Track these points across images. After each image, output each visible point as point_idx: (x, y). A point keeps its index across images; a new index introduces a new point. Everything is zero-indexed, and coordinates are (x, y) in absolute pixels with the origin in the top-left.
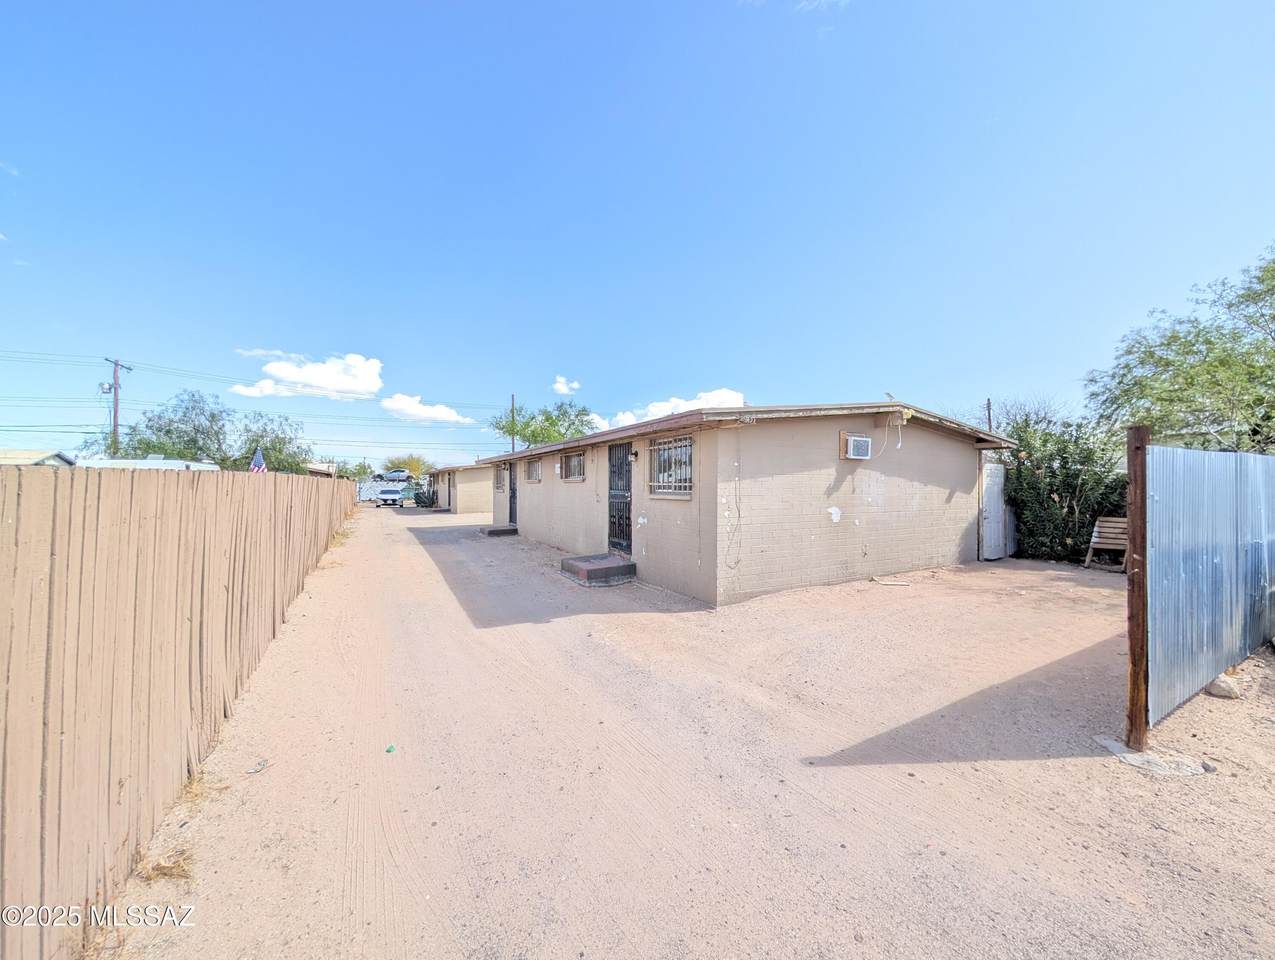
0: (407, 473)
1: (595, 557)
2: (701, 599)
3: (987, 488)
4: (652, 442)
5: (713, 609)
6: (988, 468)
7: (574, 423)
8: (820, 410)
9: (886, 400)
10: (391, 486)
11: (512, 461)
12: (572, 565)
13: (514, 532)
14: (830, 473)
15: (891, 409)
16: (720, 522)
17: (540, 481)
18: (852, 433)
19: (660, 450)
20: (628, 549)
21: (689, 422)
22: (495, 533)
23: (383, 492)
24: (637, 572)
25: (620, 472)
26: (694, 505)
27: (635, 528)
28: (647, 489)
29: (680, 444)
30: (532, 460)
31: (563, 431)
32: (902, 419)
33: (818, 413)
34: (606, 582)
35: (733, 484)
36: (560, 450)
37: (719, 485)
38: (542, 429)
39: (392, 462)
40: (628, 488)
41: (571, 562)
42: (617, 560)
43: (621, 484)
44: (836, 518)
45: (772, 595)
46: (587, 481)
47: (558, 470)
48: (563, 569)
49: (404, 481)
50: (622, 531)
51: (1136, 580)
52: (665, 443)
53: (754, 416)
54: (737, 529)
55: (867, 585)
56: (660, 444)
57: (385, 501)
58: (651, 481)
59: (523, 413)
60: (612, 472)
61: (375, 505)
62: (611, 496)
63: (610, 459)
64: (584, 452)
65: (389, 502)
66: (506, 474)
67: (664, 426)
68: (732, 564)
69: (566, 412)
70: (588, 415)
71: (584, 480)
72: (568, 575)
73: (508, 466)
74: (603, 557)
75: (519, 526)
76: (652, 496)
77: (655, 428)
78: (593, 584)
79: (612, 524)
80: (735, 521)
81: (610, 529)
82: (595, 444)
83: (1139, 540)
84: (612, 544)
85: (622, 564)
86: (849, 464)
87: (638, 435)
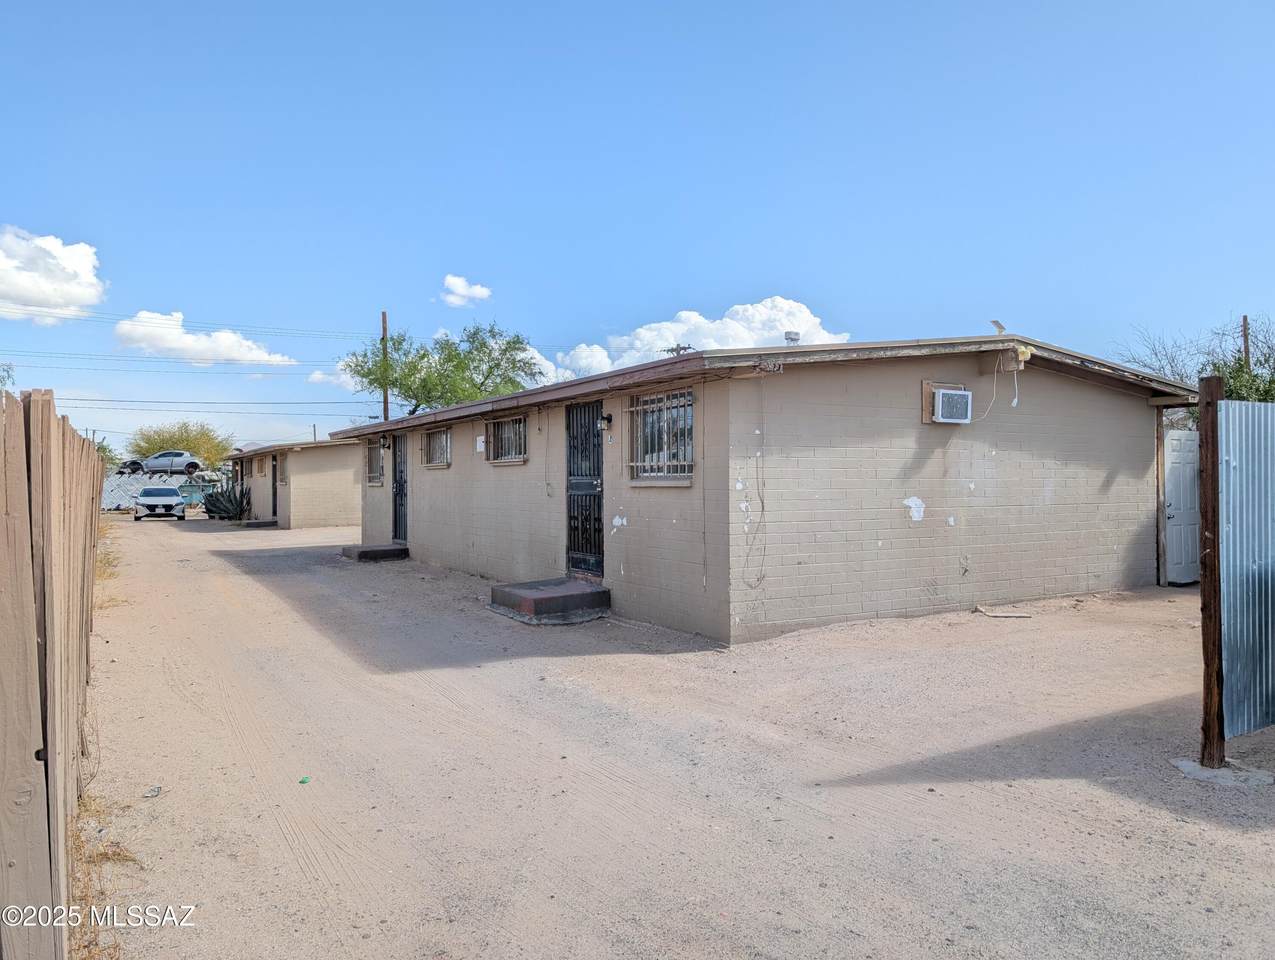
0: (187, 458)
1: (546, 583)
2: (708, 635)
3: (1172, 469)
4: (634, 401)
5: (725, 647)
6: (1172, 437)
7: (498, 365)
8: (885, 349)
9: (993, 332)
10: (156, 483)
11: (395, 433)
12: (509, 594)
13: (403, 554)
14: (905, 446)
15: (1000, 346)
16: (733, 517)
17: (449, 466)
18: (942, 383)
19: (645, 412)
20: (599, 568)
21: (685, 370)
22: (368, 556)
23: (147, 493)
24: (612, 602)
25: (584, 448)
26: (697, 492)
27: (609, 535)
28: (626, 473)
29: (675, 402)
30: (434, 430)
31: (479, 379)
32: (1018, 362)
33: (882, 354)
34: (564, 618)
35: (752, 462)
36: (483, 414)
37: (732, 464)
38: (440, 375)
39: (148, 439)
40: (598, 471)
41: (507, 589)
42: (582, 585)
43: (585, 465)
44: (917, 514)
45: (816, 629)
46: (529, 464)
47: (480, 446)
48: (493, 602)
49: (181, 473)
50: (588, 541)
51: (1208, 562)
52: (653, 402)
53: (781, 361)
54: (759, 528)
55: (966, 616)
56: (646, 403)
57: (152, 508)
58: (632, 461)
59: (405, 345)
60: (572, 449)
61: (132, 516)
62: (570, 487)
63: (568, 427)
64: (526, 416)
65: (158, 511)
66: (386, 455)
67: (650, 376)
68: (753, 581)
69: (484, 344)
70: (525, 350)
71: (525, 462)
72: (502, 610)
73: (390, 441)
74: (560, 582)
75: (412, 542)
76: (635, 483)
77: (637, 378)
78: (544, 621)
79: (572, 530)
80: (756, 517)
81: (570, 536)
82: (544, 403)
83: (1210, 515)
84: (573, 563)
85: (589, 590)
86: (937, 430)
87: (612, 389)
